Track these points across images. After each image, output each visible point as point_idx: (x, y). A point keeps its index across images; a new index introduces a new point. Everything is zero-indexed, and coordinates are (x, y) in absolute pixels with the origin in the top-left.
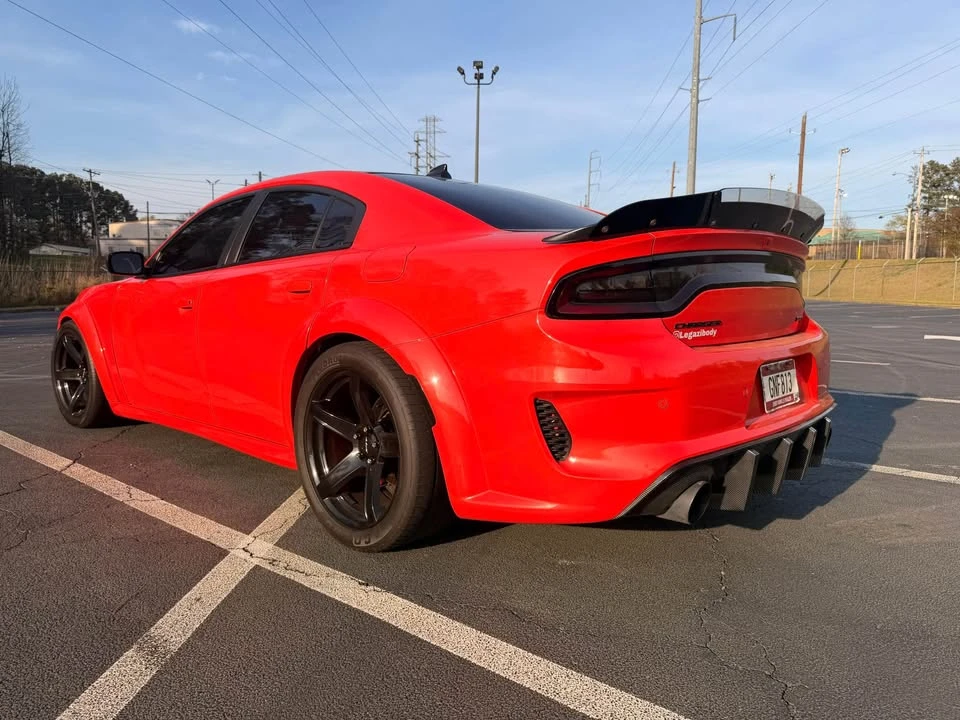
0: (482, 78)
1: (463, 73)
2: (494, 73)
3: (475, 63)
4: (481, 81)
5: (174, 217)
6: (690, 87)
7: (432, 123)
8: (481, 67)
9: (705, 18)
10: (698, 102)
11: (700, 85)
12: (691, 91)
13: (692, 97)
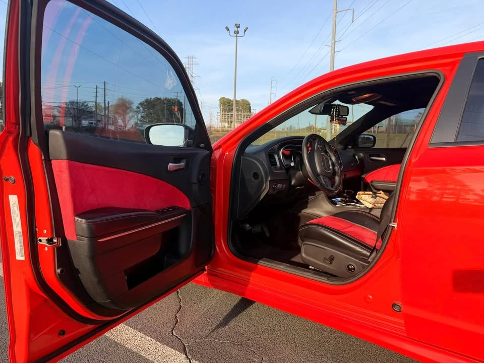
0: (238, 33)
1: (229, 30)
2: (245, 31)
3: (236, 25)
4: (238, 35)
6: (330, 45)
7: (192, 59)
8: (238, 27)
9: (338, 10)
10: (335, 52)
11: (336, 44)
12: (331, 46)
13: (332, 50)
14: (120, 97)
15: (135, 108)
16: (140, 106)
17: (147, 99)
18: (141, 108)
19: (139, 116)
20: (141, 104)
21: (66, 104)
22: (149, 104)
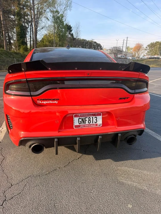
5: (108, 49)
14: (137, 43)
15: (145, 47)
16: (147, 47)
17: (152, 43)
18: (148, 48)
19: (147, 52)
20: (148, 46)
21: (112, 48)
22: (152, 45)
